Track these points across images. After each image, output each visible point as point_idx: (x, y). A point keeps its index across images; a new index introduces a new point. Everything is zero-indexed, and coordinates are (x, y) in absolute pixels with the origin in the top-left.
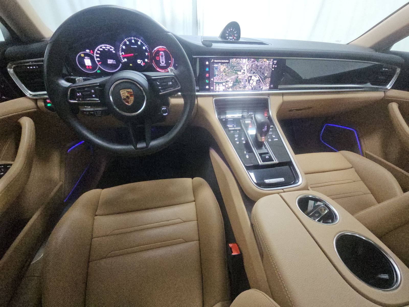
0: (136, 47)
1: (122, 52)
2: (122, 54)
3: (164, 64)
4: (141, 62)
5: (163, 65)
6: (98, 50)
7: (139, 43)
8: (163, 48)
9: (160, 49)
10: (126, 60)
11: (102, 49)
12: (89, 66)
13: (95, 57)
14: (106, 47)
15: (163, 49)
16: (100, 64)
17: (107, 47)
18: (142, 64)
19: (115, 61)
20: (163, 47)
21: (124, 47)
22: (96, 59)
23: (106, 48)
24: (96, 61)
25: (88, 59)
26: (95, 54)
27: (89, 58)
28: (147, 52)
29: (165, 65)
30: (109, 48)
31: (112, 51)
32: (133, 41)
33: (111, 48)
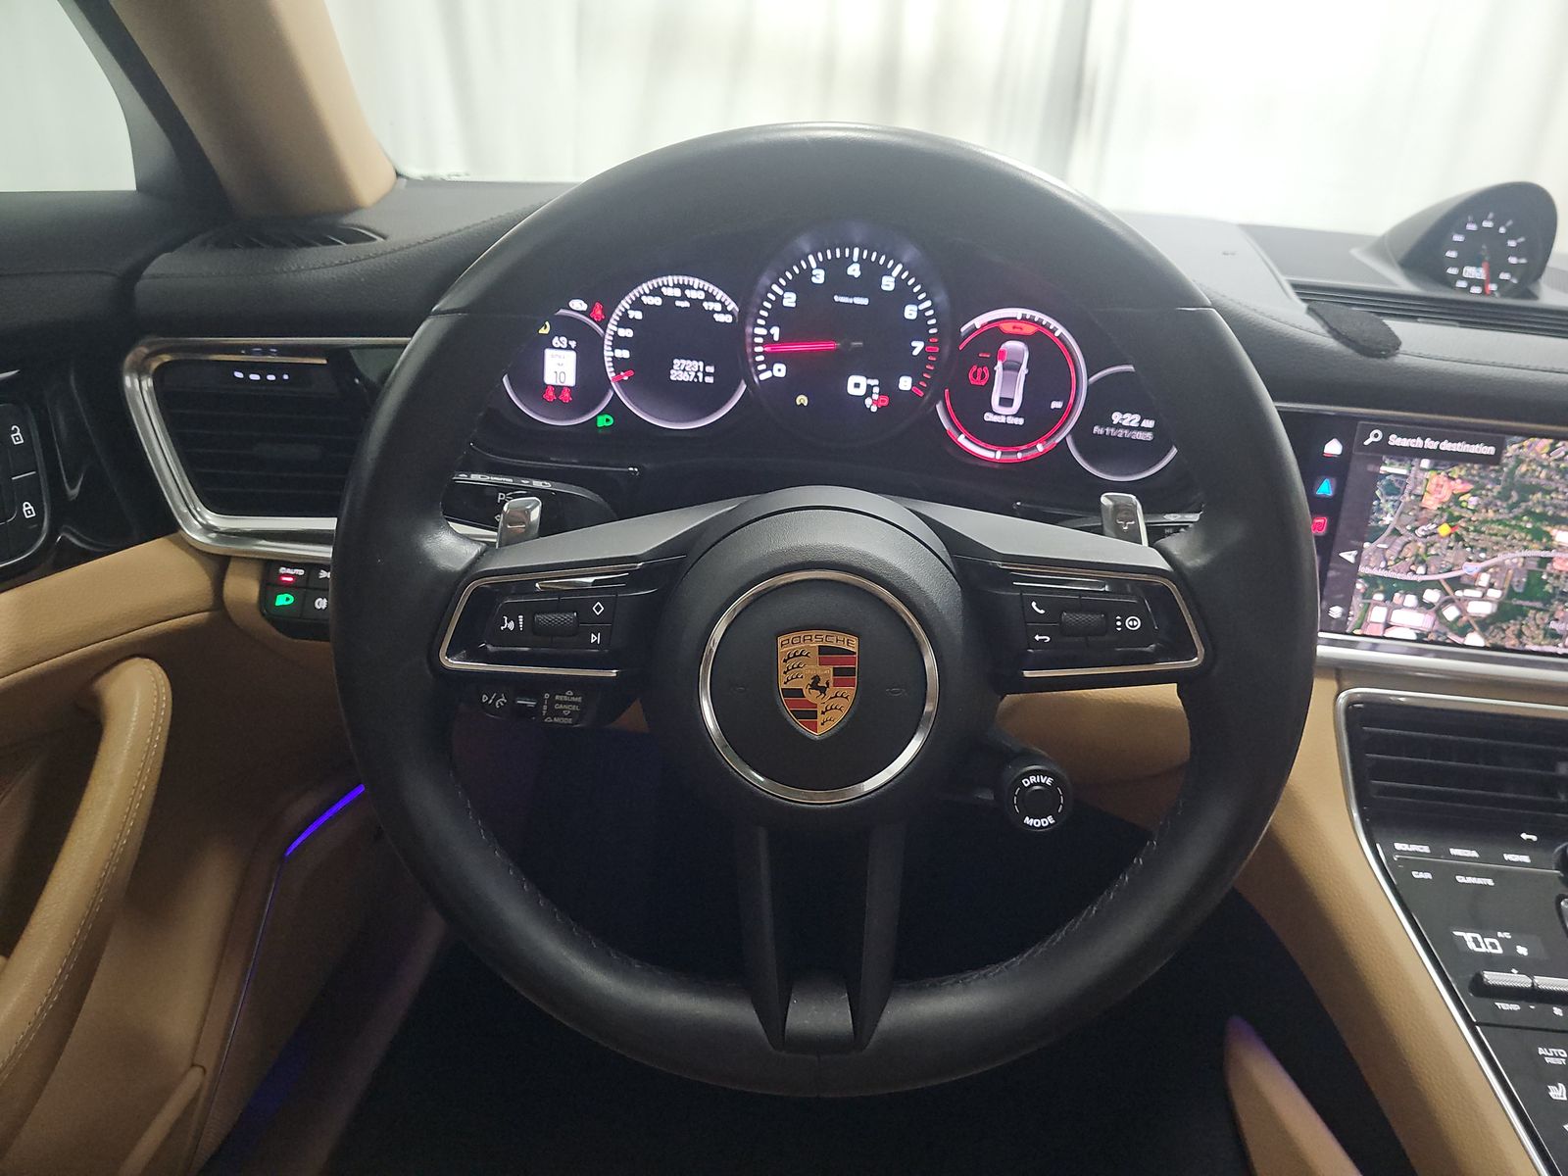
0: (865, 301)
1: (768, 327)
2: (768, 338)
3: (1015, 416)
4: (870, 388)
5: (1002, 420)
6: (637, 304)
7: (888, 284)
8: (1031, 321)
9: (1007, 327)
10: (780, 370)
11: (658, 301)
12: (558, 389)
13: (608, 343)
14: (683, 287)
15: (1029, 329)
16: (621, 382)
17: (691, 288)
18: (868, 402)
19: (710, 369)
20: (1029, 313)
21: (790, 300)
22: (608, 353)
23: (684, 298)
24: (608, 365)
25: (569, 348)
26: (612, 327)
27: (573, 344)
28: (924, 336)
29: (1020, 421)
30: (701, 295)
31: (714, 312)
32: (854, 270)
33: (710, 297)
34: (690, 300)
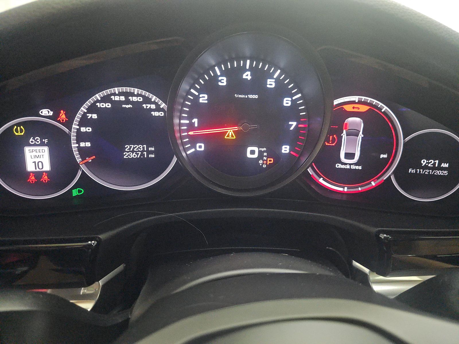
0: (256, 97)
1: (190, 118)
2: (191, 127)
3: (356, 164)
4: (260, 153)
5: (348, 167)
6: (93, 109)
7: (271, 83)
8: (365, 103)
9: (348, 108)
10: (201, 147)
11: (108, 105)
12: (38, 175)
13: (73, 138)
14: (127, 95)
15: (364, 108)
16: (87, 164)
17: (133, 95)
18: (261, 162)
19: (152, 149)
20: (363, 98)
21: (204, 99)
22: (74, 145)
23: (127, 102)
24: (76, 153)
25: (42, 144)
26: (75, 126)
27: (46, 141)
28: (298, 119)
29: (359, 167)
30: (140, 99)
31: (151, 110)
32: (247, 76)
33: (147, 100)
34: (132, 103)
